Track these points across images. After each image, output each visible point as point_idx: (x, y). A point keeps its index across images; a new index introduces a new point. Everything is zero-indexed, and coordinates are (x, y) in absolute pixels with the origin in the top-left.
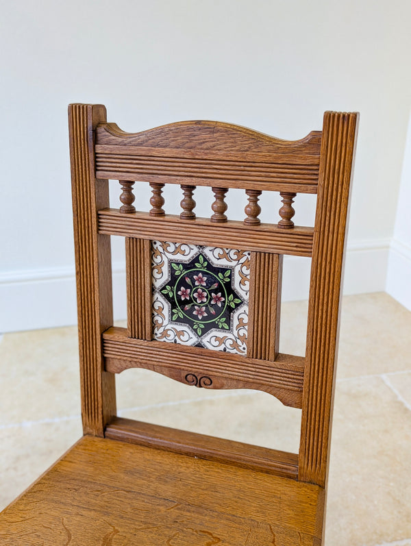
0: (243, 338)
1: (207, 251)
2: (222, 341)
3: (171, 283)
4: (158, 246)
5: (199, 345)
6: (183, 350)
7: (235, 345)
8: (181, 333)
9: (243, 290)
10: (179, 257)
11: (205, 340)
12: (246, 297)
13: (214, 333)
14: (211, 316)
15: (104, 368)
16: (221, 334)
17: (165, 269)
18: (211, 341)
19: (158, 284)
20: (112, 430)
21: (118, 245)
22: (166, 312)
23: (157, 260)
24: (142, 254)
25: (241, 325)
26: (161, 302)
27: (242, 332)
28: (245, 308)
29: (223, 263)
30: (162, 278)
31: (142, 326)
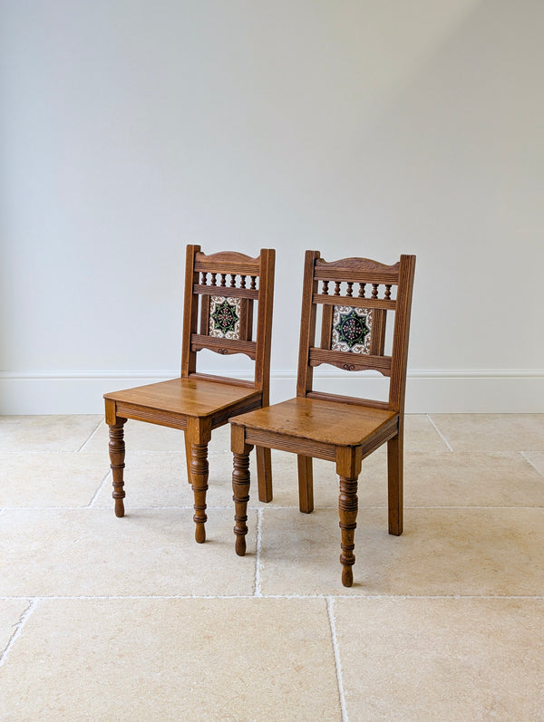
0: (368, 347)
1: (356, 310)
2: (359, 349)
3: (340, 324)
4: (336, 308)
5: (350, 351)
6: (343, 354)
7: (365, 351)
8: (342, 346)
9: (369, 326)
10: (344, 312)
11: (353, 349)
12: (370, 329)
13: (357, 345)
14: (356, 338)
15: (309, 364)
16: (359, 346)
17: (338, 318)
18: (355, 349)
19: (335, 325)
20: (309, 394)
21: (320, 307)
22: (337, 337)
23: (335, 314)
24: (329, 311)
25: (368, 341)
26: (336, 333)
27: (369, 344)
28: (370, 334)
29: (362, 314)
30: (337, 322)
31: (328, 342)
